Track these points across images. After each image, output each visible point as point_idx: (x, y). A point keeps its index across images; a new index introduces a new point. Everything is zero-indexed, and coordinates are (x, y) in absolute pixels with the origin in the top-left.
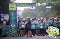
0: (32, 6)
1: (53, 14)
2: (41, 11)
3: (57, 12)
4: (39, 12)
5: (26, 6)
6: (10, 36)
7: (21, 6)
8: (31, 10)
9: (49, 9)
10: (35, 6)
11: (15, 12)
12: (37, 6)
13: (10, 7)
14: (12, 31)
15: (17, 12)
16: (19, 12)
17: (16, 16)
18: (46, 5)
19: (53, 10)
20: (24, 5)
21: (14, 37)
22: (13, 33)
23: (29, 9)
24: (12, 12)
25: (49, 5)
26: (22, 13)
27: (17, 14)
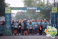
0: (24, 10)
1: (41, 17)
2: (31, 14)
3: (44, 15)
4: (29, 15)
5: (19, 10)
6: (6, 35)
7: (15, 10)
8: (23, 13)
9: (37, 12)
10: (27, 10)
11: (10, 14)
12: (28, 9)
13: (6, 10)
14: (7, 31)
15: (12, 15)
16: (13, 15)
17: (10, 18)
18: (36, 9)
19: (41, 14)
20: (17, 9)
21: (8, 36)
22: (8, 33)
23: (21, 12)
24: (7, 14)
25: (37, 9)
26: (15, 15)
27: (12, 16)
